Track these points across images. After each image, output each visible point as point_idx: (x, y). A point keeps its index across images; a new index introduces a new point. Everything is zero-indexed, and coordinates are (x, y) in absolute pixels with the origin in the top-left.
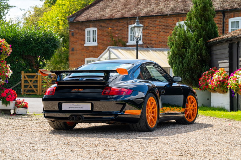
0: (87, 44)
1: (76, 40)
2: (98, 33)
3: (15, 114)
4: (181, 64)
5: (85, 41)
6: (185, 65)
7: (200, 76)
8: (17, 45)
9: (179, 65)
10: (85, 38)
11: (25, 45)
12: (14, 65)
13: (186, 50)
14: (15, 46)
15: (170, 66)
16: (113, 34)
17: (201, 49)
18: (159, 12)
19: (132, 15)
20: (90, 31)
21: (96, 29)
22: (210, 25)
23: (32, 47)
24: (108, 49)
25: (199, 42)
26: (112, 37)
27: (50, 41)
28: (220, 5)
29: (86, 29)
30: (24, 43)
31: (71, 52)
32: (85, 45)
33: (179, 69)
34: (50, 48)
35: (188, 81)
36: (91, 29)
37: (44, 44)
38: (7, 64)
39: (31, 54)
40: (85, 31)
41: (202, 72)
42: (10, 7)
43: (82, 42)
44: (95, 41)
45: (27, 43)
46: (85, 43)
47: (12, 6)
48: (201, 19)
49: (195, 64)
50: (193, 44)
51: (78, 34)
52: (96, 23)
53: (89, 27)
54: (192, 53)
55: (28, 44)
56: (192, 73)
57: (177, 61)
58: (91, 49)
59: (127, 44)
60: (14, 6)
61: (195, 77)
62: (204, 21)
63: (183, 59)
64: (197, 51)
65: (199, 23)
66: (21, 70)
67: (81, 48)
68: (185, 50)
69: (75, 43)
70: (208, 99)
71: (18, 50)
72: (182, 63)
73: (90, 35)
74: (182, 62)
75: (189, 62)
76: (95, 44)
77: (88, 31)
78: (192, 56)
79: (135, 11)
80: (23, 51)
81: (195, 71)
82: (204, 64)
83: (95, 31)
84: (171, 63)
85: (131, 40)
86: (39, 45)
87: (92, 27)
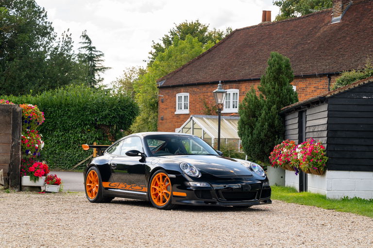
0: (178, 112)
1: (166, 107)
2: (190, 99)
3: (45, 192)
4: (250, 135)
5: (175, 108)
6: (255, 136)
7: (272, 150)
8: (89, 113)
9: (248, 136)
10: (176, 105)
11: (98, 113)
12: (85, 135)
13: (257, 120)
14: (87, 113)
15: (239, 138)
16: (207, 100)
17: (274, 118)
18: (257, 75)
19: (227, 78)
20: (181, 97)
21: (188, 94)
22: (285, 91)
23: (106, 115)
24: (191, 118)
25: (272, 109)
26: (206, 104)
27: (127, 108)
28: (326, 67)
29: (177, 94)
30: (97, 110)
31: (160, 121)
32: (176, 113)
33: (248, 142)
34: (126, 116)
35: (258, 155)
36: (183, 95)
37: (120, 111)
38: (38, 134)
39: (105, 123)
40: (176, 96)
41: (274, 145)
42: (105, 68)
43: (173, 110)
44: (187, 109)
45: (100, 110)
46: (176, 111)
47: (107, 68)
48: (275, 84)
49: (265, 136)
50: (264, 112)
51: (169, 100)
52: (188, 88)
53: (181, 92)
54: (262, 122)
55: (101, 112)
56: (263, 146)
57: (246, 132)
58: (181, 117)
59: (222, 112)
60: (110, 68)
61: (267, 150)
62: (278, 85)
63: (253, 129)
64: (268, 120)
65: (273, 88)
66: (93, 142)
67: (171, 117)
68: (255, 119)
69: (165, 111)
70: (282, 177)
71: (90, 118)
72: (252, 135)
73: (181, 102)
74: (251, 133)
75: (259, 133)
76: (187, 111)
77: (179, 97)
78: (263, 127)
79: (232, 73)
80: (96, 120)
81: (267, 143)
82: (277, 136)
83: (187, 96)
84: (240, 135)
85: (226, 108)
86: (114, 113)
87: (184, 92)
